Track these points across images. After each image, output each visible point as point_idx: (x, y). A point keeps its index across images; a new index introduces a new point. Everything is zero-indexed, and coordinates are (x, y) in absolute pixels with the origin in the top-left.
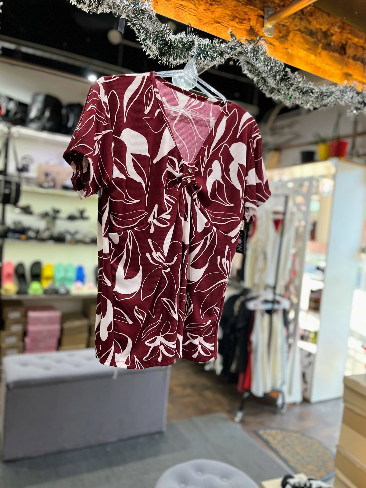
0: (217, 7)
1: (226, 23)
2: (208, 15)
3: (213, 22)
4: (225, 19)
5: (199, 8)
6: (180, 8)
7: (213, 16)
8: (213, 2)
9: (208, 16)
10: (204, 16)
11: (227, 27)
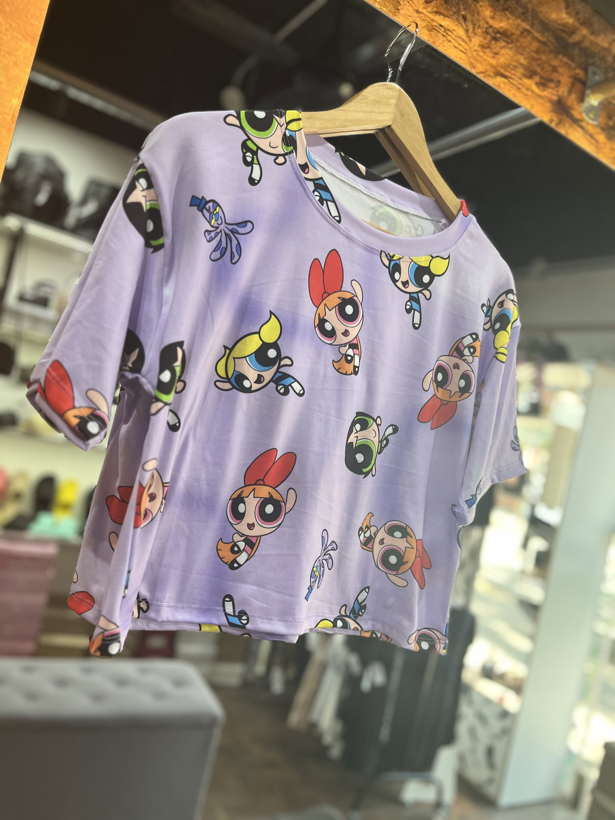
0: (504, 47)
1: (518, 79)
2: (485, 57)
3: (494, 73)
4: (517, 72)
5: (472, 39)
6: (440, 31)
7: (494, 62)
8: (498, 35)
9: (485, 60)
10: (479, 58)
11: (519, 89)
